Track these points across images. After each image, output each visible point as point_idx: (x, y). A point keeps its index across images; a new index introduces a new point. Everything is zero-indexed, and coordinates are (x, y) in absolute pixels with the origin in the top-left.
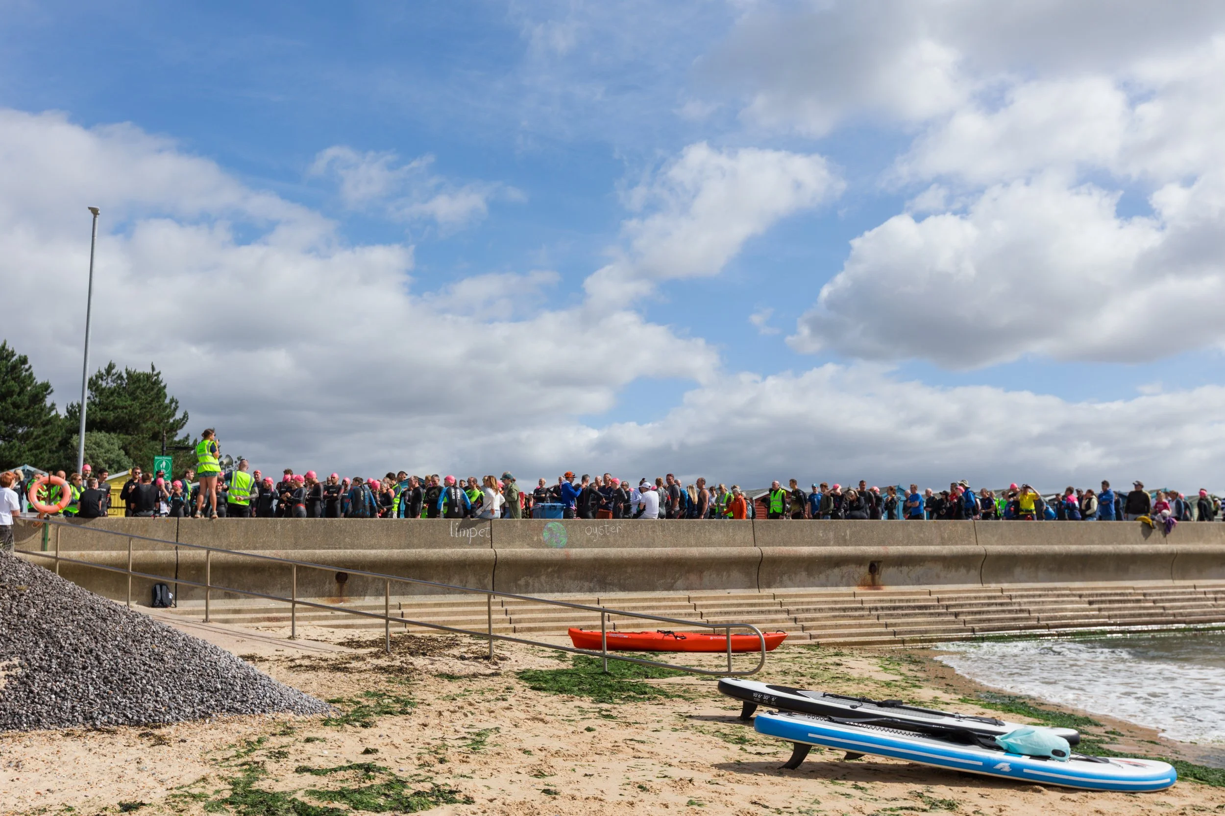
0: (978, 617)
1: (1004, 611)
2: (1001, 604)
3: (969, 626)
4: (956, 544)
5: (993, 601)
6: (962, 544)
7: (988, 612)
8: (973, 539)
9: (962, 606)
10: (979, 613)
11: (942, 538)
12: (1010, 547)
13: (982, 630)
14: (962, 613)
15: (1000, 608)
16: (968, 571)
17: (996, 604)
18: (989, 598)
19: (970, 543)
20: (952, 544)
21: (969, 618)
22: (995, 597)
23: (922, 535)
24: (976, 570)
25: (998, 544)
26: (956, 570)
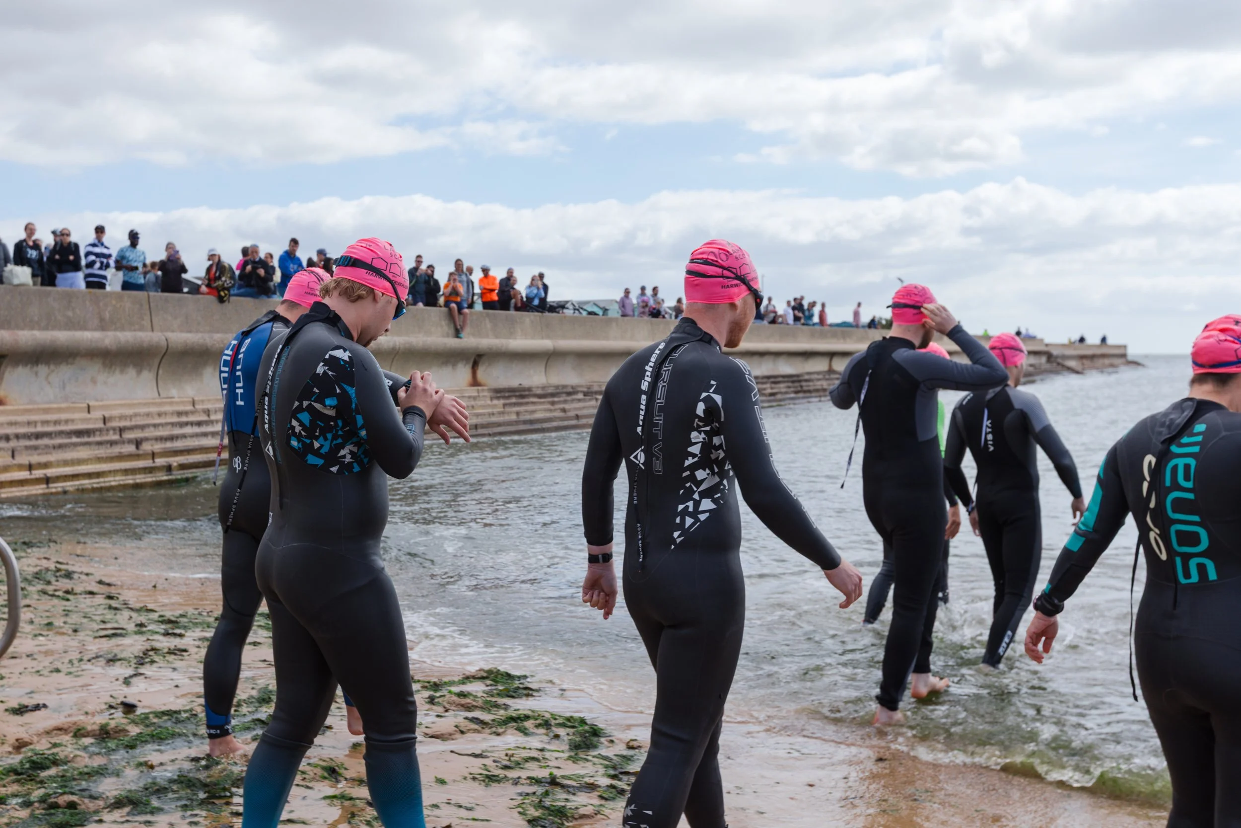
0: (169, 445)
1: (205, 435)
2: (199, 424)
3: (160, 461)
4: (122, 329)
5: (184, 419)
6: (130, 330)
7: (184, 436)
8: (146, 322)
9: (142, 427)
10: (172, 438)
11: (102, 320)
12: (200, 335)
13: (182, 467)
14: (147, 439)
15: (196, 430)
16: (139, 372)
17: (192, 424)
18: (179, 414)
19: (142, 329)
20: (116, 329)
21: (158, 447)
22: (186, 413)
23: (70, 314)
24: (150, 371)
25: (182, 331)
26: (122, 372)
